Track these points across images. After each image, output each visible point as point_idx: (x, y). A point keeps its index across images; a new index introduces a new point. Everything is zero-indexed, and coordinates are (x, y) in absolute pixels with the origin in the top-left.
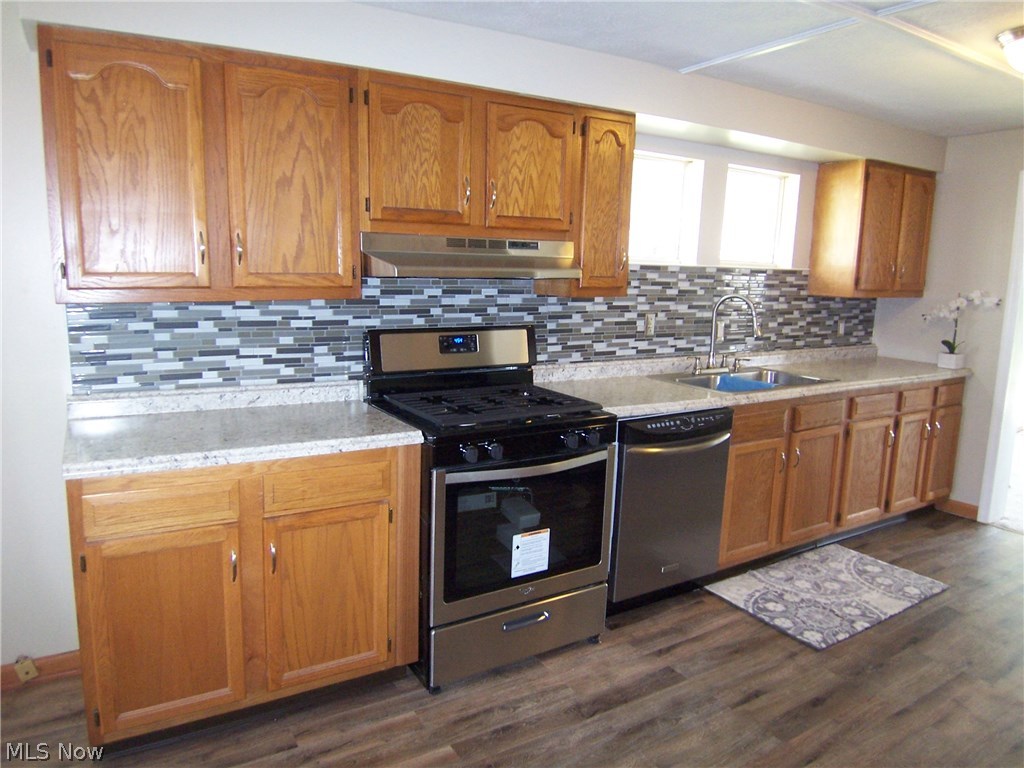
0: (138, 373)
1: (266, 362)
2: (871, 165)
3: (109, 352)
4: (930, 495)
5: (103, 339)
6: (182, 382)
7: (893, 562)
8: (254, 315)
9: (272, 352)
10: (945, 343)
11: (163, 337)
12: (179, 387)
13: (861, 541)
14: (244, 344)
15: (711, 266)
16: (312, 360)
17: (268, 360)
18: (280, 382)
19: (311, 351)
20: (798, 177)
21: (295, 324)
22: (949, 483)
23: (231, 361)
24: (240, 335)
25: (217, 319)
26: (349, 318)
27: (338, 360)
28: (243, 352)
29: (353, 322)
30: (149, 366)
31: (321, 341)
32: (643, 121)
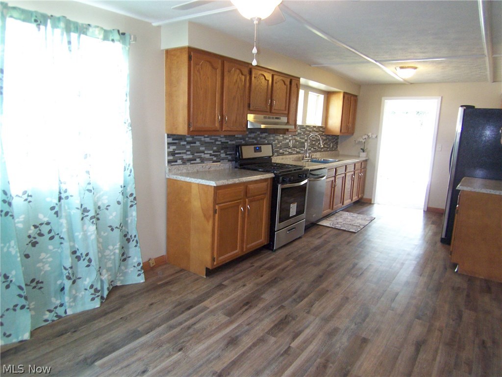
0: (182, 159)
1: (210, 156)
2: (345, 94)
3: (176, 152)
4: (360, 196)
5: (174, 147)
6: (192, 162)
7: (358, 214)
8: (208, 140)
9: (211, 152)
10: (361, 149)
11: (188, 147)
12: (191, 164)
13: (347, 209)
14: (206, 149)
15: (305, 125)
16: (220, 155)
17: (211, 155)
18: (213, 162)
19: (220, 152)
20: (323, 96)
21: (217, 143)
22: (363, 192)
23: (203, 155)
24: (205, 147)
25: (200, 141)
26: (228, 141)
27: (226, 155)
28: (206, 152)
29: (230, 143)
30: (185, 157)
31: (222, 149)
32: (302, 81)
